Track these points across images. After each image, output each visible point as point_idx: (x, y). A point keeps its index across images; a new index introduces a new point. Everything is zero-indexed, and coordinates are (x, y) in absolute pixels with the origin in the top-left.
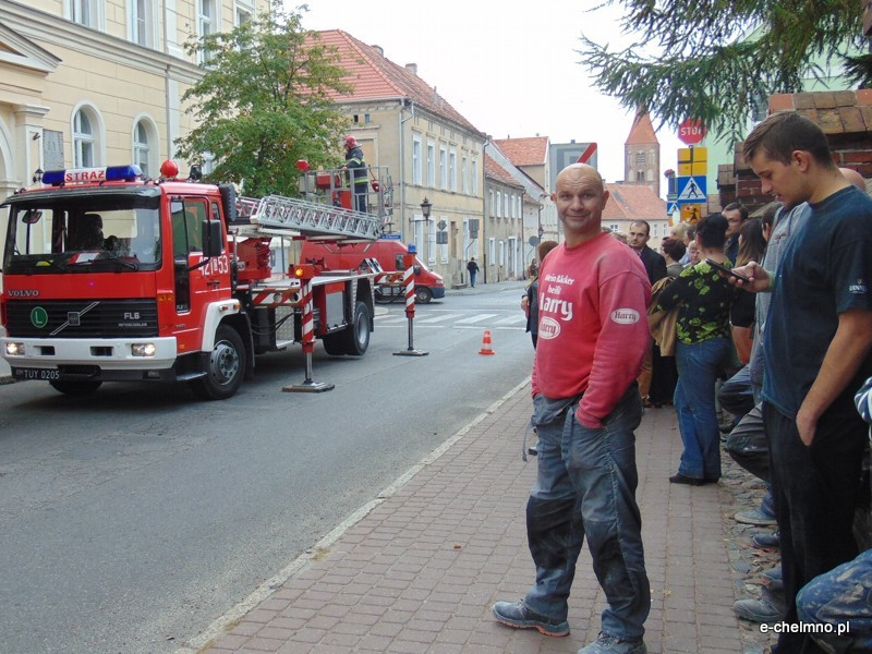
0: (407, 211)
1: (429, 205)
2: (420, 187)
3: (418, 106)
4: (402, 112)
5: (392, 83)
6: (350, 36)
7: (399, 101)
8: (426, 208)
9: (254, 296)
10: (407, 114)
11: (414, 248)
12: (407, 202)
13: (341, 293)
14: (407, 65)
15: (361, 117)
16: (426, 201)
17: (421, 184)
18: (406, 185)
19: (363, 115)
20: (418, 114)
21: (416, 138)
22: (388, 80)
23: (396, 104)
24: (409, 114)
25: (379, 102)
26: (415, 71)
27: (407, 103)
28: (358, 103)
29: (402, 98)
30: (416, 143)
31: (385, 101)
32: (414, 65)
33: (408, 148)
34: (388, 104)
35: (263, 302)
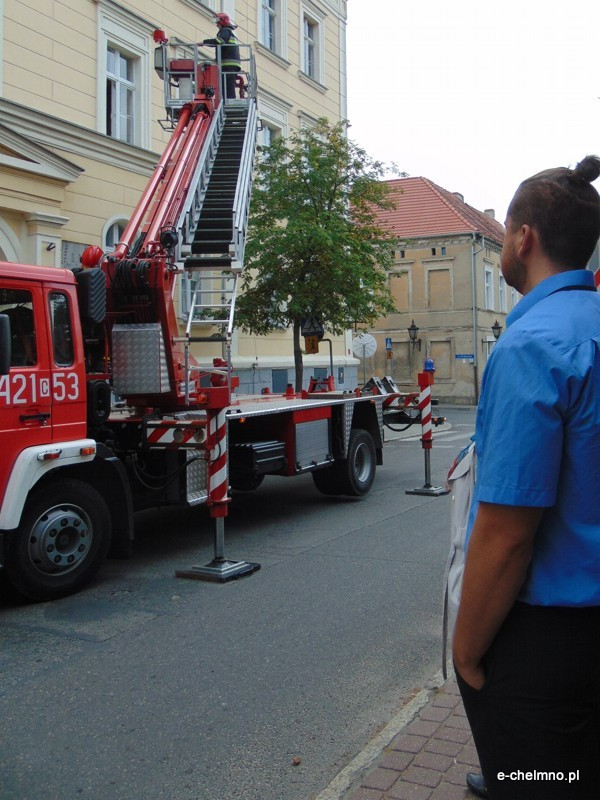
0: (479, 333)
1: (500, 328)
2: (492, 312)
3: (488, 240)
4: (474, 245)
5: (465, 221)
6: (431, 183)
7: (471, 235)
8: (497, 331)
9: (150, 431)
10: (478, 247)
11: (431, 364)
12: (479, 325)
13: (326, 421)
14: (486, 211)
15: (438, 250)
16: (497, 324)
17: (493, 309)
18: (479, 309)
19: (440, 248)
20: (489, 248)
21: (488, 268)
22: (462, 218)
23: (468, 238)
24: (481, 247)
25: (454, 236)
26: (494, 215)
27: (479, 237)
28: (434, 238)
29: (474, 233)
30: (488, 273)
31: (458, 236)
32: (492, 211)
33: (480, 277)
34: (461, 238)
35: (161, 440)
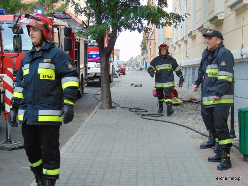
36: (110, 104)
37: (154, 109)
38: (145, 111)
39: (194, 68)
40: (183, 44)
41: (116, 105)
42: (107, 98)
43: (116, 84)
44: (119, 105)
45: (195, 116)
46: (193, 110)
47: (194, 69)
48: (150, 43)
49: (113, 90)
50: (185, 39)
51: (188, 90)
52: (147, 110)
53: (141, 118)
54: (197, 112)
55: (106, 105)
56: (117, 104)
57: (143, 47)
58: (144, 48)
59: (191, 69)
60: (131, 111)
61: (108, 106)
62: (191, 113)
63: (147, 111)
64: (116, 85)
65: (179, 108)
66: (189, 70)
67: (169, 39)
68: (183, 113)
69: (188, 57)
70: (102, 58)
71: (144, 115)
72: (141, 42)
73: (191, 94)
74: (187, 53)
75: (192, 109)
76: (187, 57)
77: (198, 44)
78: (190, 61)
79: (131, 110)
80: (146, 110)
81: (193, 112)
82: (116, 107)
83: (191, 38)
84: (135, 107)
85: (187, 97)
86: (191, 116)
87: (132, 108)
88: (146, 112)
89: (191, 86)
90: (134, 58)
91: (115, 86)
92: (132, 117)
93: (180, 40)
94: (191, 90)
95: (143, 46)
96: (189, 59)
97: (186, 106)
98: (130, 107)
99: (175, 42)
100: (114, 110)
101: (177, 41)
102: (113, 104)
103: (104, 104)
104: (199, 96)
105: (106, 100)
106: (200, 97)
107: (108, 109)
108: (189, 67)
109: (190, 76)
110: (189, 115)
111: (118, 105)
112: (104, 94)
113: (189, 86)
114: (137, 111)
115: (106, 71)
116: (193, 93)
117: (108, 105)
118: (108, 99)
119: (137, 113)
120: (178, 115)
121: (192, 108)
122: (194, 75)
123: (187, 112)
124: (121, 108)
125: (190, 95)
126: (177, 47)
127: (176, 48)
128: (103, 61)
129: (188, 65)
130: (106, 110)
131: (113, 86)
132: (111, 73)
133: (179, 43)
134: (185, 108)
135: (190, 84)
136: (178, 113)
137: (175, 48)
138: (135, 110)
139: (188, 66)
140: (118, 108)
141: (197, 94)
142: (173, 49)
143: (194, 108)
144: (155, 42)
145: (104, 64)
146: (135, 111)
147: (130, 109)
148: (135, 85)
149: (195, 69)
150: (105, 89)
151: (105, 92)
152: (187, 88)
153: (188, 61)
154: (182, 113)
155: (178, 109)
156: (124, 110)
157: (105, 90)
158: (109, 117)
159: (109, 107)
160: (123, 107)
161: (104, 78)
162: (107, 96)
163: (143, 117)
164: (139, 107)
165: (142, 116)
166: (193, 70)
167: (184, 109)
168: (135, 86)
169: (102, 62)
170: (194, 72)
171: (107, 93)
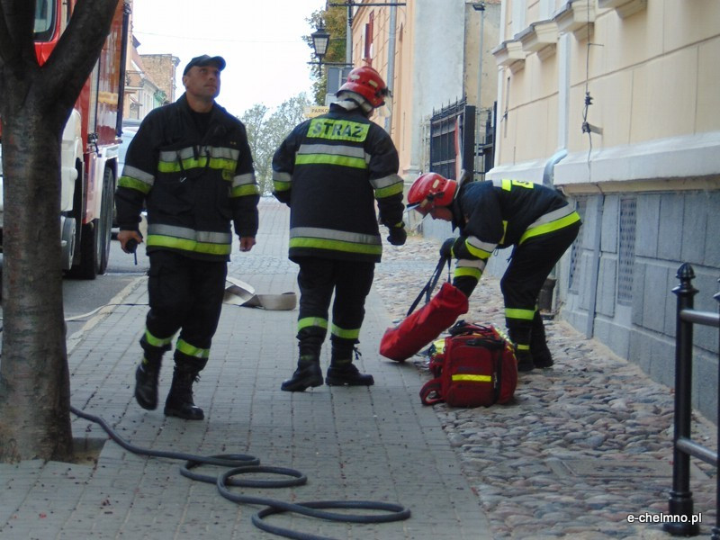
36: (55, 429)
37: (348, 469)
38: (287, 478)
39: (633, 205)
40: (566, 43)
41: (97, 433)
42: (37, 388)
43: (125, 284)
44: (118, 433)
45: (612, 526)
46: (607, 482)
47: (628, 210)
48: (369, 28)
49: (99, 324)
50: (580, 17)
51: (588, 345)
52: (304, 472)
53: (256, 531)
54: (635, 495)
55: (30, 431)
56: (110, 423)
57: (322, 50)
58: (334, 57)
59: (612, 209)
60: (194, 478)
61: (44, 441)
62: (589, 501)
63: (303, 483)
64: (127, 290)
65: (516, 468)
66: (601, 212)
67: (482, 9)
68: (541, 504)
69: (598, 131)
70: (19, 122)
71: (277, 509)
72: (315, 17)
73: (608, 373)
74: (588, 101)
75: (605, 473)
76: (587, 128)
77: (661, 53)
78: (606, 154)
79: (199, 471)
80: (296, 474)
81: (607, 497)
82: (100, 444)
83: (617, 8)
84: (230, 451)
85: (580, 391)
86: (588, 523)
87: (204, 453)
88: (296, 490)
89: (607, 321)
90: (266, 118)
91: (116, 300)
92: (194, 522)
93: (551, 18)
94: (608, 343)
95: (322, 43)
96: (603, 146)
97: (564, 453)
98: (193, 453)
99: (519, 28)
100: (80, 470)
101: (533, 26)
102: (78, 428)
103: (15, 429)
104: (656, 387)
105: (32, 399)
106: (661, 393)
107: (40, 462)
108: (602, 192)
109: (605, 256)
110: (573, 516)
111: (112, 437)
112: (20, 358)
113: (598, 318)
114: (238, 477)
115: (42, 209)
116: (618, 366)
117: (42, 432)
118: (43, 393)
119: (236, 492)
120: (504, 516)
121: (602, 468)
122: (631, 247)
123: (565, 499)
124: (130, 456)
125: (599, 378)
126: (533, 61)
127: (522, 69)
128: (24, 144)
129: (595, 179)
130: (24, 463)
131: (105, 302)
132: (98, 215)
133: (545, 36)
134: (558, 471)
135: (605, 304)
136: (504, 501)
137: (518, 66)
138: (218, 473)
139: (595, 190)
140: (110, 451)
141: (643, 375)
142: (509, 72)
143: (614, 469)
144: (401, 19)
145: (29, 160)
146: (219, 481)
147: (194, 463)
148: (248, 298)
149: (638, 210)
150: (29, 327)
151: (29, 346)
152: (585, 326)
153: (599, 155)
154: (529, 501)
155: (509, 473)
156: (152, 468)
157: (25, 333)
158: (42, 516)
159: (48, 448)
160: (146, 446)
161: (23, 255)
162: (41, 375)
163: (273, 521)
164: (250, 454)
165: (263, 515)
166: (626, 218)
167: (550, 472)
168: (245, 305)
169: (15, 148)
170: (633, 230)
171: (42, 353)
